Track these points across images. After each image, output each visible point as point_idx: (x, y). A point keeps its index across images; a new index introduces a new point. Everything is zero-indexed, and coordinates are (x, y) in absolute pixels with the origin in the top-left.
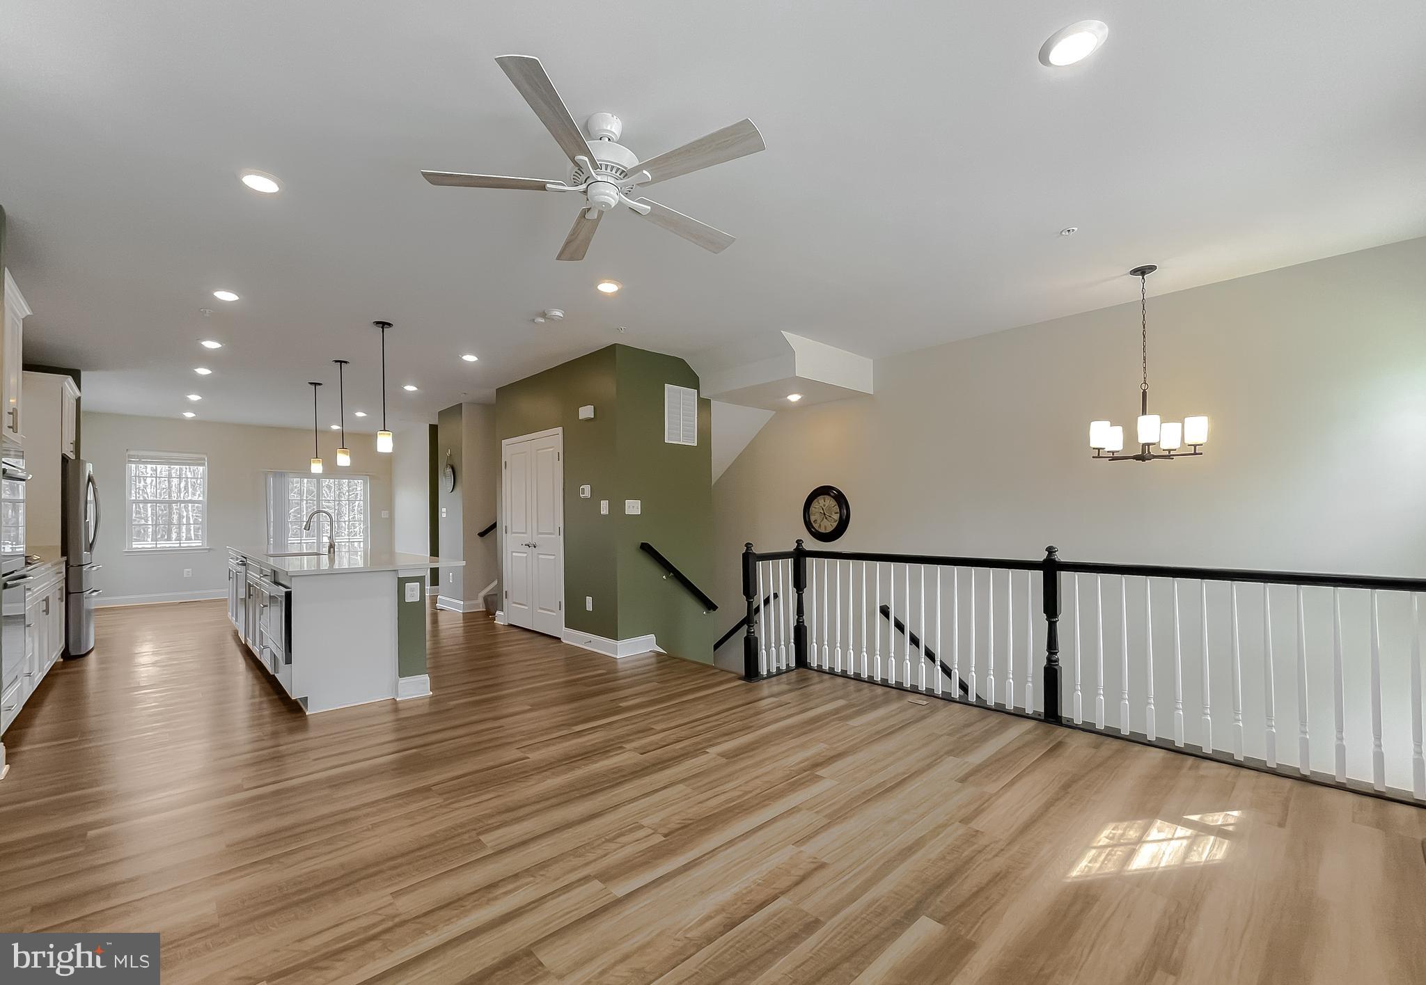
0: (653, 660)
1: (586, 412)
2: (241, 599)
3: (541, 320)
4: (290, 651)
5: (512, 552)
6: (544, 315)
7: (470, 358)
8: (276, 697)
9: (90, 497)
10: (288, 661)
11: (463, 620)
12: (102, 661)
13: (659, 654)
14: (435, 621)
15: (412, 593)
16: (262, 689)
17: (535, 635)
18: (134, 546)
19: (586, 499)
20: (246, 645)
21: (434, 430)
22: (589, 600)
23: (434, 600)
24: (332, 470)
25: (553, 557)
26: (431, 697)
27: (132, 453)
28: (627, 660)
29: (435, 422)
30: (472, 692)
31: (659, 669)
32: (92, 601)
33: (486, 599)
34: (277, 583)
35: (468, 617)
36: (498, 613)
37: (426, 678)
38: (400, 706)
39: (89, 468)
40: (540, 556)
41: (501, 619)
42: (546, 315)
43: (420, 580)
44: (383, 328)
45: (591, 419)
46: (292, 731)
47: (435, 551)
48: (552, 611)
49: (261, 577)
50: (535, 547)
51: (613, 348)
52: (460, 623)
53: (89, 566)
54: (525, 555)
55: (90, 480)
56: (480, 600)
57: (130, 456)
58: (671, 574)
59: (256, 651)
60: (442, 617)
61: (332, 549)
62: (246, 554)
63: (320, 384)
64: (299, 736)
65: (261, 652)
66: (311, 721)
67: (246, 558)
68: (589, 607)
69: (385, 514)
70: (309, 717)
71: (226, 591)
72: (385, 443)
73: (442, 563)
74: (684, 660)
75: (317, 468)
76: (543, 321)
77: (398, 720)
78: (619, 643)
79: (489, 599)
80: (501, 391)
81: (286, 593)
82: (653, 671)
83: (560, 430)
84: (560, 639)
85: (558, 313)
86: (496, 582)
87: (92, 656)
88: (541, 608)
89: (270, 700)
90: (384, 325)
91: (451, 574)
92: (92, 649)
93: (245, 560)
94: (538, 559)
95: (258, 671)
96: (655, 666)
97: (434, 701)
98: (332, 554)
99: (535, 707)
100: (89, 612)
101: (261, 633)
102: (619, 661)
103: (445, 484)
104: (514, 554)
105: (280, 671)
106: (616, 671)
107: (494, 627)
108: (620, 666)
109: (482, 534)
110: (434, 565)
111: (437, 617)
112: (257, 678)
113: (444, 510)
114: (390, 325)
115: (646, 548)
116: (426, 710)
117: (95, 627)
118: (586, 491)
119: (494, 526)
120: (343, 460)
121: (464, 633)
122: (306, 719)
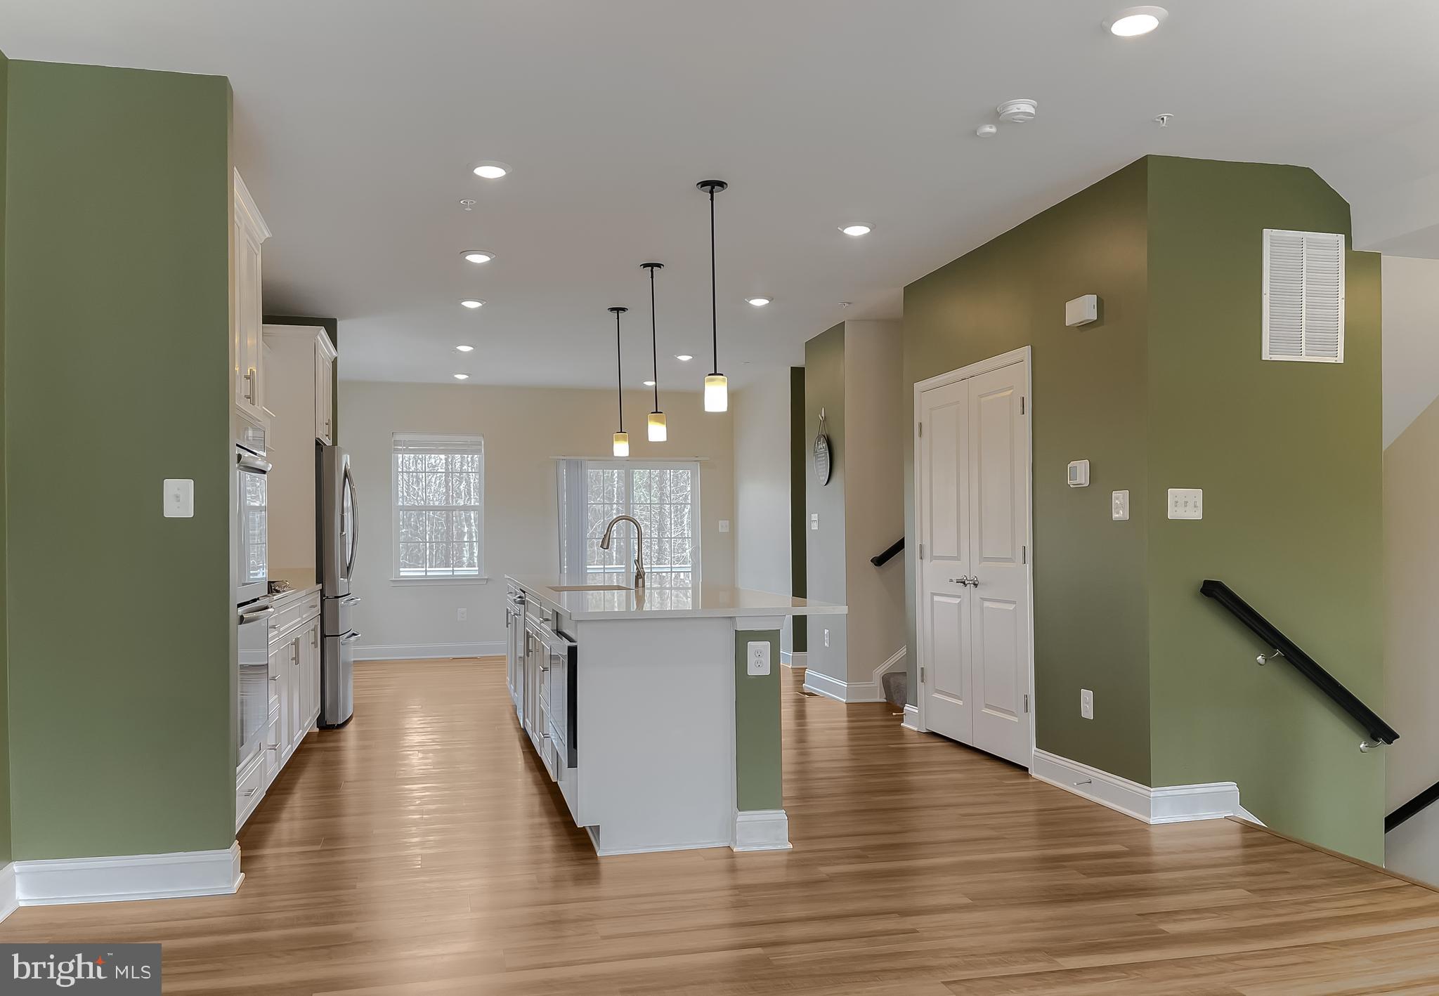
0: (1236, 838)
1: (1082, 309)
2: (520, 657)
3: (990, 129)
4: (575, 746)
5: (933, 594)
6: (995, 117)
7: (857, 231)
8: (558, 819)
9: (348, 503)
10: (573, 763)
11: (849, 716)
12: (363, 736)
13: (1248, 827)
14: (801, 715)
15: (758, 661)
16: (544, 804)
17: (975, 757)
18: (402, 574)
19: (1080, 490)
20: (524, 730)
21: (798, 375)
22: (1087, 696)
23: (799, 677)
24: (643, 452)
25: (1011, 607)
26: (791, 853)
27: (398, 437)
28: (1171, 829)
29: (800, 362)
30: (860, 858)
31: (1248, 860)
32: (350, 651)
33: (887, 681)
34: (560, 633)
35: (856, 711)
36: (907, 708)
37: (781, 815)
38: (740, 862)
39: (345, 460)
40: (987, 604)
41: (913, 720)
42: (998, 114)
43: (772, 637)
44: (712, 192)
45: (1089, 325)
46: (579, 879)
47: (799, 589)
48: (1012, 713)
49: (541, 622)
50: (976, 585)
51: (1140, 167)
52: (842, 720)
53: (346, 599)
54: (957, 601)
55: (346, 475)
56: (877, 683)
57: (396, 443)
58: (1278, 652)
59: (536, 740)
60: (811, 706)
61: (640, 581)
62: (525, 587)
63: (623, 309)
64: (587, 892)
65: (542, 743)
66: (605, 867)
67: (524, 592)
68: (1087, 710)
69: (723, 526)
70: (602, 861)
71: (502, 643)
72: (716, 397)
73: (812, 608)
74: (1314, 849)
75: (621, 449)
76: (993, 130)
77: (735, 887)
78: (1155, 792)
79: (892, 680)
80: (912, 291)
81: (570, 648)
82: (1238, 864)
83: (1025, 352)
84: (1026, 769)
85: (1025, 107)
86: (903, 651)
87: (351, 727)
88: (988, 706)
89: (551, 823)
90: (713, 186)
91: (826, 631)
92: (351, 718)
93: (523, 595)
94: (982, 609)
95: (538, 773)
96: (1239, 852)
97: (795, 861)
98: (640, 589)
99: (979, 902)
100: (346, 664)
101: (542, 712)
102: (1152, 830)
103: (816, 469)
104: (936, 598)
105: (563, 778)
106: (1147, 852)
107: (900, 734)
108: (1156, 842)
109: (879, 561)
110: (800, 611)
111: (804, 706)
112: (536, 783)
113: (814, 517)
114: (722, 184)
115: (1214, 592)
116: (780, 876)
117: (354, 687)
118: (1080, 472)
119: (900, 546)
120: (657, 432)
121: (851, 740)
122: (597, 864)
